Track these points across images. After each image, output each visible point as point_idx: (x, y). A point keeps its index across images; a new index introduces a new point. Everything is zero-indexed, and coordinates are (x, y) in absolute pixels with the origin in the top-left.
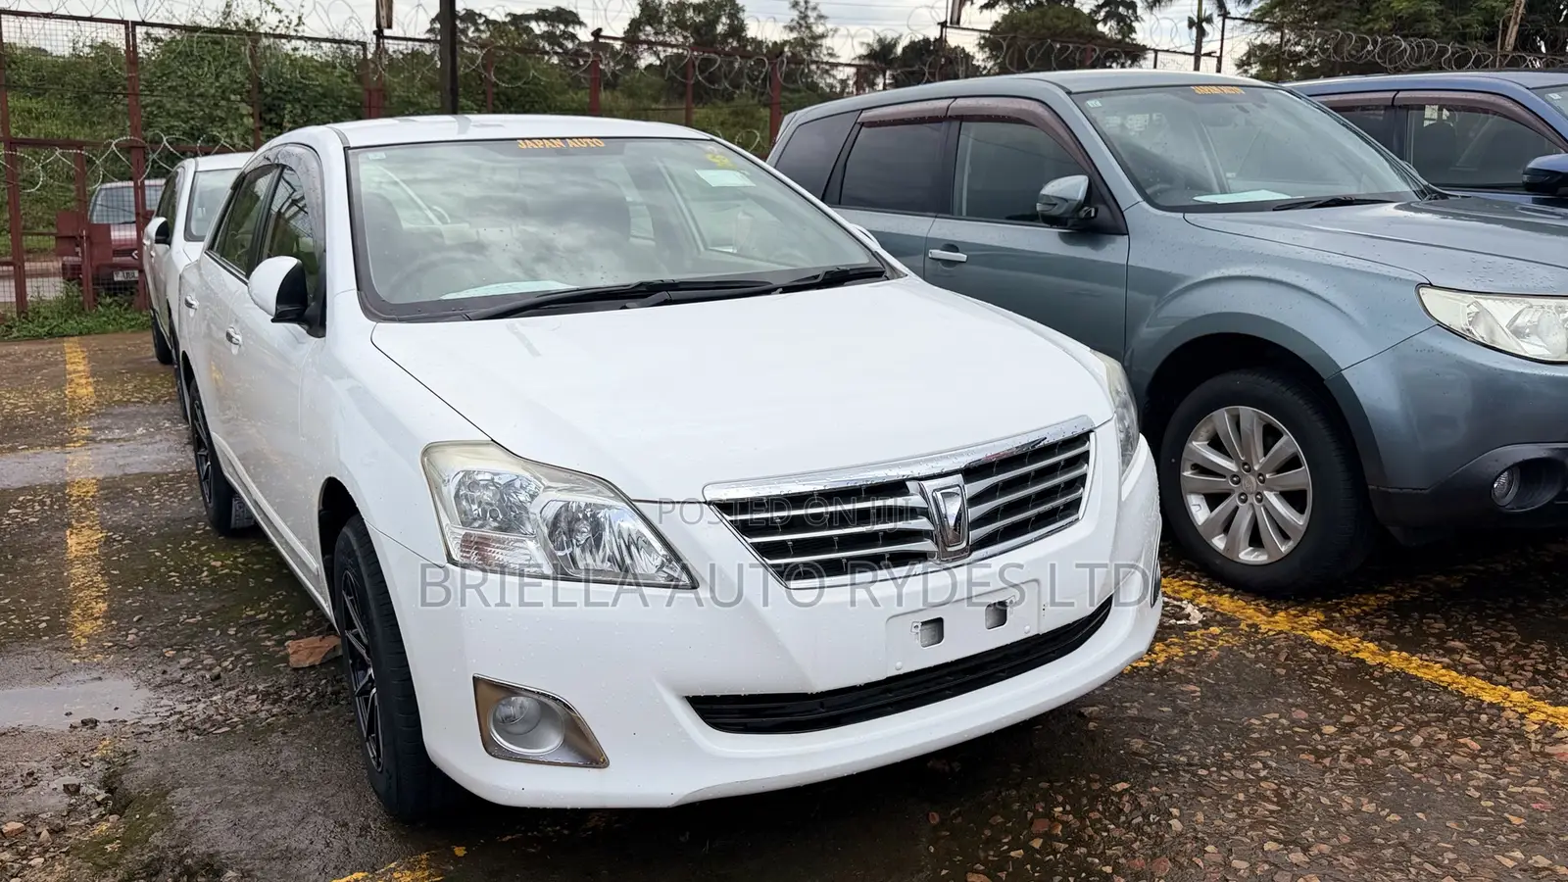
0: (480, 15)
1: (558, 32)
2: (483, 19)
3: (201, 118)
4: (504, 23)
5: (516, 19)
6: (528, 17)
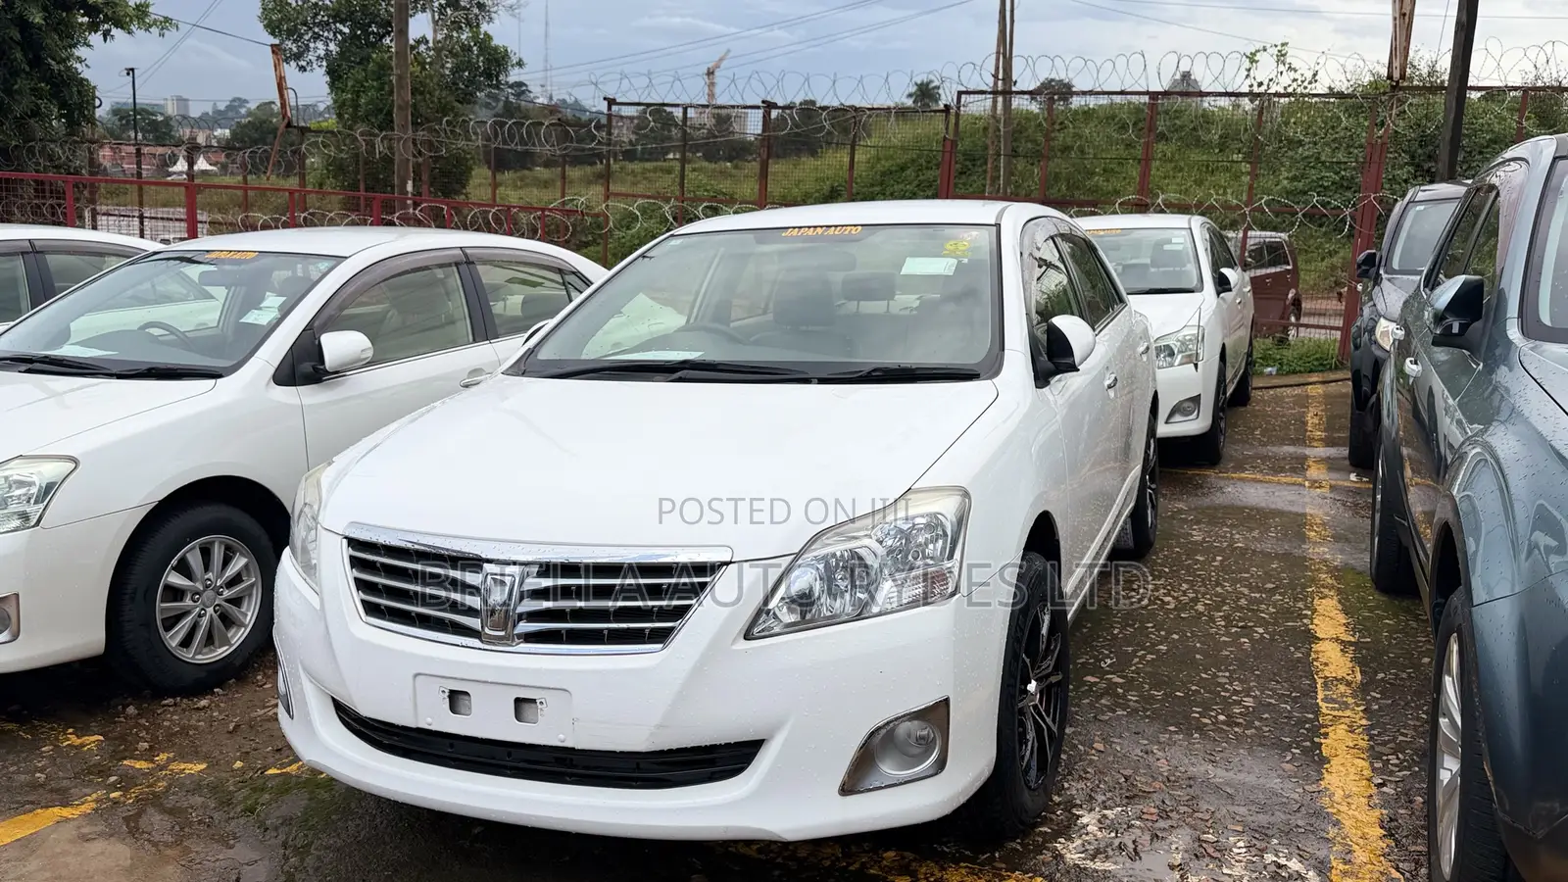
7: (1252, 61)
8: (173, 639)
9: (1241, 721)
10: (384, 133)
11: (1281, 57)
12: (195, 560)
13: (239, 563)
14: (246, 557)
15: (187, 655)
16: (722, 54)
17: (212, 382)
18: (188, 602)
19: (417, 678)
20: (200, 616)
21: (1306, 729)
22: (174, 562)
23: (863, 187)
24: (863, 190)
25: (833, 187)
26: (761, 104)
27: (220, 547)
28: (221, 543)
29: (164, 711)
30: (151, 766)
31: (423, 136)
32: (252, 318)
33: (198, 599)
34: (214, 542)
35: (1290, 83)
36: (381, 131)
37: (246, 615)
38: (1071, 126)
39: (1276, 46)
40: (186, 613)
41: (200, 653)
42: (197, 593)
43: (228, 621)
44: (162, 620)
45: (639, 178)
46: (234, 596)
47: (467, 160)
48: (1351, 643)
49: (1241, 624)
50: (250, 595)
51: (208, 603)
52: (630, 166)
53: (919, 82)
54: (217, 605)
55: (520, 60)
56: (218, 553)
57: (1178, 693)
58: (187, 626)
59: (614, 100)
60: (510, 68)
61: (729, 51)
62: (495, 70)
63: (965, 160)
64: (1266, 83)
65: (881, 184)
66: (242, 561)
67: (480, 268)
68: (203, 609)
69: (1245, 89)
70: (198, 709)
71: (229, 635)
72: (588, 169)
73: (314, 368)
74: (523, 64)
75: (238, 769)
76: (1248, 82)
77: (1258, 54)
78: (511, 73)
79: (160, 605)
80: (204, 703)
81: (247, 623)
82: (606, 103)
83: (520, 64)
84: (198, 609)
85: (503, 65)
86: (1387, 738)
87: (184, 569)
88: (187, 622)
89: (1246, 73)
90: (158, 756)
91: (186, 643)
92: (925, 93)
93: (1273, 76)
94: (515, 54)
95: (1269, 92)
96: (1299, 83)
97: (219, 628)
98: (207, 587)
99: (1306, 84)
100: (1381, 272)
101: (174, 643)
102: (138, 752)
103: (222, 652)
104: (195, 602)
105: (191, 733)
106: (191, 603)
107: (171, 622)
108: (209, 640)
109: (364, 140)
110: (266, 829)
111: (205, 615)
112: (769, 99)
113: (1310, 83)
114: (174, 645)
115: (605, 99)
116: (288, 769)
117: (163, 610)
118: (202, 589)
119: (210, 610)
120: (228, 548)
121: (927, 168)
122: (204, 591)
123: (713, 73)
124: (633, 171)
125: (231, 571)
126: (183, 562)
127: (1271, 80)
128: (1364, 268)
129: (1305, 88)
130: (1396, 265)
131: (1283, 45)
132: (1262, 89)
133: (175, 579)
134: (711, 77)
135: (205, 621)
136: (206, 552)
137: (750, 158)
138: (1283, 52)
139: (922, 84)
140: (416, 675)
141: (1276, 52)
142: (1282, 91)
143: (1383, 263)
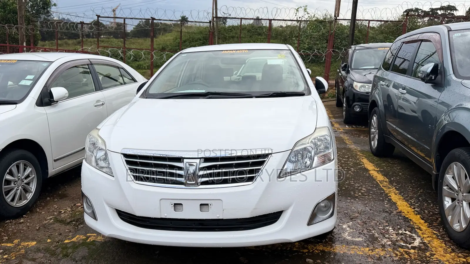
0: (420, 10)
1: (447, 13)
2: (421, 11)
3: (312, 44)
4: (428, 11)
5: (432, 10)
6: (437, 9)
7: (297, 11)
8: (8, 198)
9: (366, 194)
10: (16, 26)
11: (305, 10)
12: (14, 170)
13: (29, 170)
14: (31, 168)
15: (14, 204)
16: (118, 5)
17: (15, 105)
18: (13, 185)
19: (161, 200)
20: (17, 190)
21: (384, 195)
22: (8, 171)
23: (173, 47)
24: (173, 48)
25: (163, 47)
26: (150, 18)
27: (22, 165)
28: (23, 163)
29: (8, 225)
30: (13, 245)
31: (31, 27)
32: (23, 83)
33: (16, 184)
34: (20, 163)
35: (308, 17)
36: (15, 25)
37: (32, 188)
38: (234, 30)
39: (304, 6)
40: (12, 189)
41: (17, 203)
42: (16, 182)
43: (26, 191)
44: (5, 192)
45: (92, 44)
46: (27, 182)
47: (37, 36)
48: (379, 171)
49: (346, 168)
50: (33, 181)
51: (19, 185)
52: (89, 40)
53: (182, 16)
54: (22, 186)
55: (55, 4)
56: (22, 167)
57: (343, 188)
58: (13, 193)
59: (100, 16)
60: (51, 6)
61: (120, 4)
62: (46, 7)
63: (204, 39)
64: (301, 17)
65: (178, 46)
66: (30, 169)
67: (95, 66)
68: (18, 187)
69: (296, 19)
70: (20, 223)
71: (27, 195)
72: (75, 40)
73: (49, 100)
74: (56, 5)
75: (50, 242)
76: (296, 17)
77: (299, 9)
78: (52, 8)
79: (4, 187)
80: (22, 221)
81: (32, 191)
82: (97, 17)
83: (55, 5)
84: (16, 187)
85: (49, 5)
86: (406, 196)
87: (11, 173)
88: (13, 192)
89: (295, 14)
90: (14, 241)
91: (13, 200)
92: (184, 19)
93: (303, 15)
94: (53, 2)
95: (302, 20)
96: (310, 17)
97: (23, 193)
98: (19, 179)
99: (312, 18)
100: (350, 69)
101: (9, 200)
102: (4, 241)
103: (25, 202)
104: (15, 185)
105: (22, 232)
106: (14, 185)
107: (7, 193)
108: (20, 199)
109: (8, 28)
110: (77, 262)
111: (19, 189)
112: (153, 17)
113: (313, 17)
114: (9, 201)
115: (96, 15)
116: (73, 240)
117: (5, 188)
118: (17, 180)
119: (20, 187)
120: (25, 165)
121: (192, 42)
122: (18, 180)
123: (115, 11)
124: (90, 41)
125: (26, 173)
126: (11, 170)
127: (303, 16)
128: (344, 68)
129: (312, 19)
130: (353, 67)
131: (306, 6)
132: (300, 19)
133: (8, 177)
134: (114, 12)
135: (19, 191)
136: (18, 167)
137: (129, 38)
138: (306, 8)
139: (183, 16)
140: (161, 199)
141: (304, 9)
142: (306, 20)
143: (349, 67)
